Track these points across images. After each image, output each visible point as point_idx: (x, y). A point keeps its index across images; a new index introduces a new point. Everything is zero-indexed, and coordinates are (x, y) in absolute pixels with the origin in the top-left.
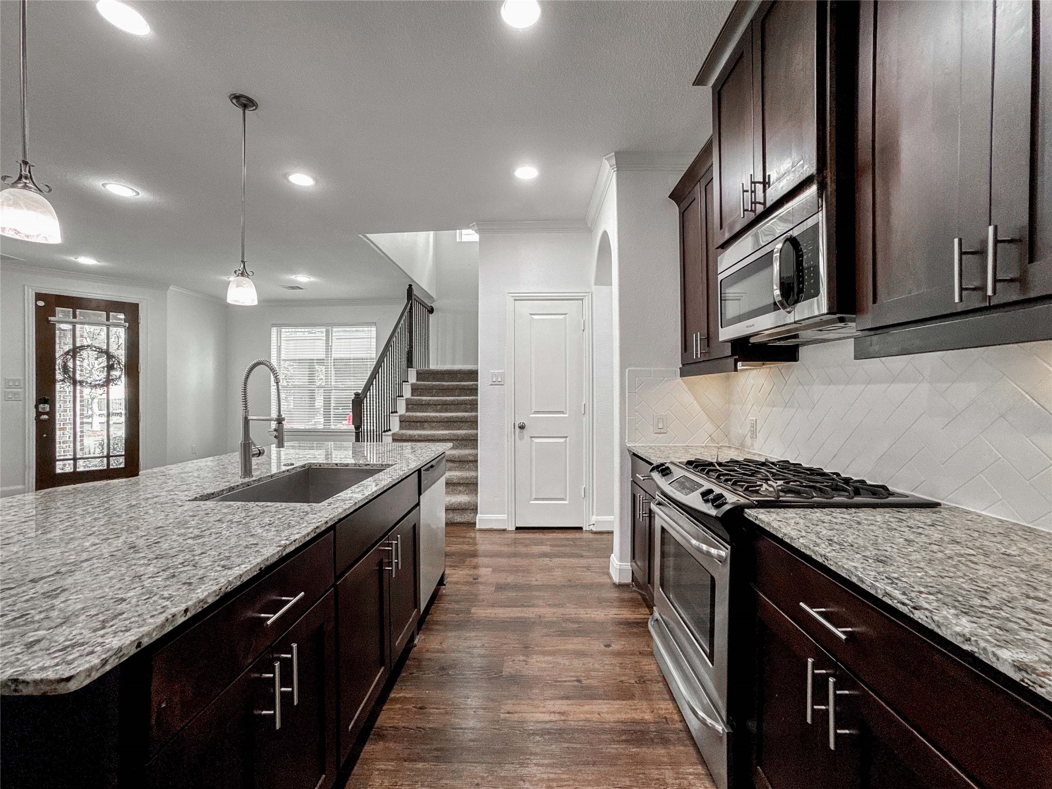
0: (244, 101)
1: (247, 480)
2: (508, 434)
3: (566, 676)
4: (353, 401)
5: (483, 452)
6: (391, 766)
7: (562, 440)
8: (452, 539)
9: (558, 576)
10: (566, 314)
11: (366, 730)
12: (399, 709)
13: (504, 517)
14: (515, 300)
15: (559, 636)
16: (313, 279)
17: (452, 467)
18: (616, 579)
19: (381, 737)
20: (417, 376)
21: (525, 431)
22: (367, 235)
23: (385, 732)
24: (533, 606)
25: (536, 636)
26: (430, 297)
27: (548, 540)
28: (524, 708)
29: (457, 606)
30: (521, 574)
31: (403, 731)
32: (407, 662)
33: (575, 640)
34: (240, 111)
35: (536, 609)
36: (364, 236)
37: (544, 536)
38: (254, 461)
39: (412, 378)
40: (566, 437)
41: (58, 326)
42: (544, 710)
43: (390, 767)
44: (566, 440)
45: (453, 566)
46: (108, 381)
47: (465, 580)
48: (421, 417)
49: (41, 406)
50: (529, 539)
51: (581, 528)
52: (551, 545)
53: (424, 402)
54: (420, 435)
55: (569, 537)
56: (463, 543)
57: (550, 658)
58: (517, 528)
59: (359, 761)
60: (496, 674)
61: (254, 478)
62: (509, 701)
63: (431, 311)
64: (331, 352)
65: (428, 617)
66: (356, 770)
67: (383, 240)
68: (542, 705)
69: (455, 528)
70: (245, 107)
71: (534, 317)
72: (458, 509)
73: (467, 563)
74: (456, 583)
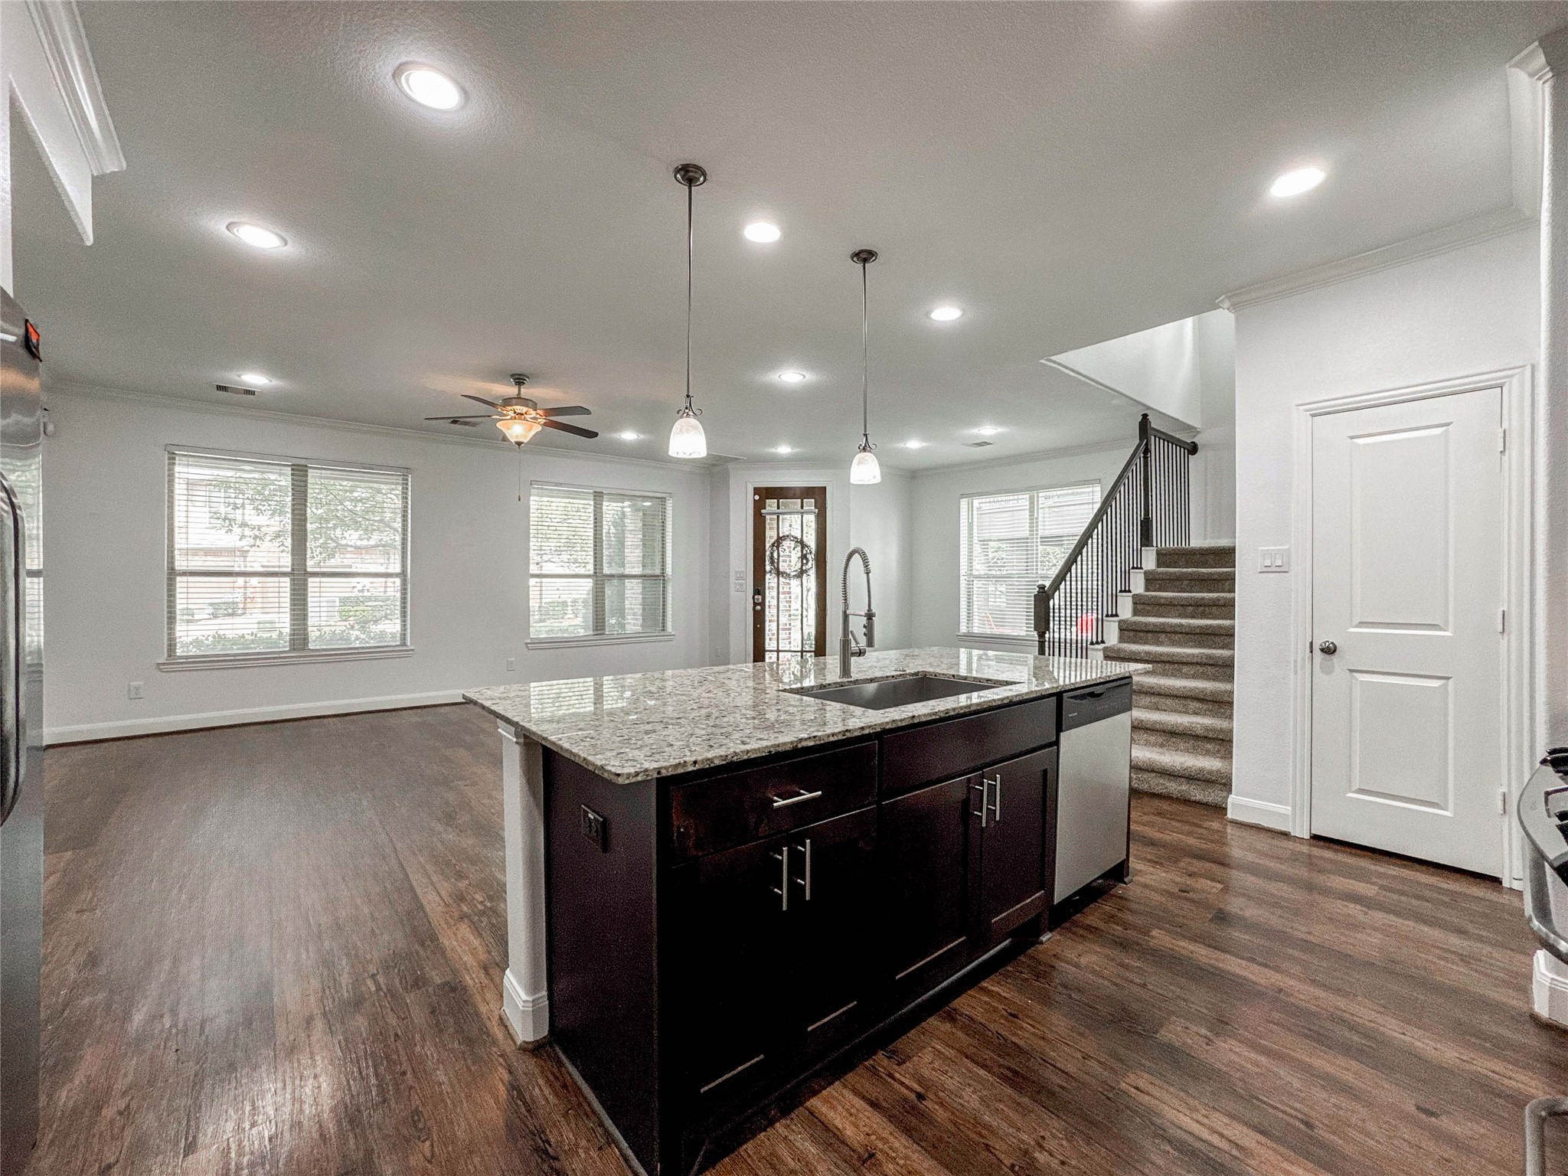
0: (864, 256)
1: (845, 680)
2: (1296, 661)
3: (1282, 1102)
4: (1035, 596)
5: (1244, 688)
6: (949, 1052)
7: (1436, 683)
8: (1174, 823)
9: (1368, 943)
10: (1448, 425)
11: (939, 1005)
12: (985, 1002)
13: (1286, 809)
14: (1313, 416)
15: (1307, 1036)
16: (1000, 430)
17: (1201, 709)
18: (1542, 1007)
19: (951, 1018)
20: (1158, 560)
21: (1335, 658)
22: (1053, 358)
23: (959, 1018)
24: (1277, 969)
25: (1251, 1014)
26: (1189, 428)
27: (1380, 875)
28: (1166, 1097)
29: (1130, 918)
30: (1279, 912)
31: (979, 1027)
32: (1022, 958)
33: (1342, 1061)
34: (861, 266)
35: (1279, 977)
36: (1047, 360)
37: (1373, 867)
38: (853, 659)
39: (1149, 562)
40: (1448, 678)
41: (768, 517)
42: (1205, 1121)
43: (947, 1053)
44: (1445, 686)
45: (1154, 862)
46: (801, 573)
47: (1164, 887)
48: (1154, 625)
49: (756, 597)
50: (1331, 861)
51: (1496, 881)
52: (1382, 887)
53: (1162, 601)
54: (1148, 653)
55: (1444, 886)
56: (1189, 834)
57: (1263, 1059)
58: (1316, 838)
59: (918, 1028)
60: (1144, 1030)
61: (852, 679)
62: (1146, 1075)
63: (1193, 449)
64: (1037, 526)
65: (1079, 915)
66: (912, 1034)
67: (1080, 360)
68: (1204, 1112)
69: (1186, 808)
70: (865, 261)
71: (1360, 441)
72: (1199, 780)
73: (1182, 864)
74: (1146, 886)
